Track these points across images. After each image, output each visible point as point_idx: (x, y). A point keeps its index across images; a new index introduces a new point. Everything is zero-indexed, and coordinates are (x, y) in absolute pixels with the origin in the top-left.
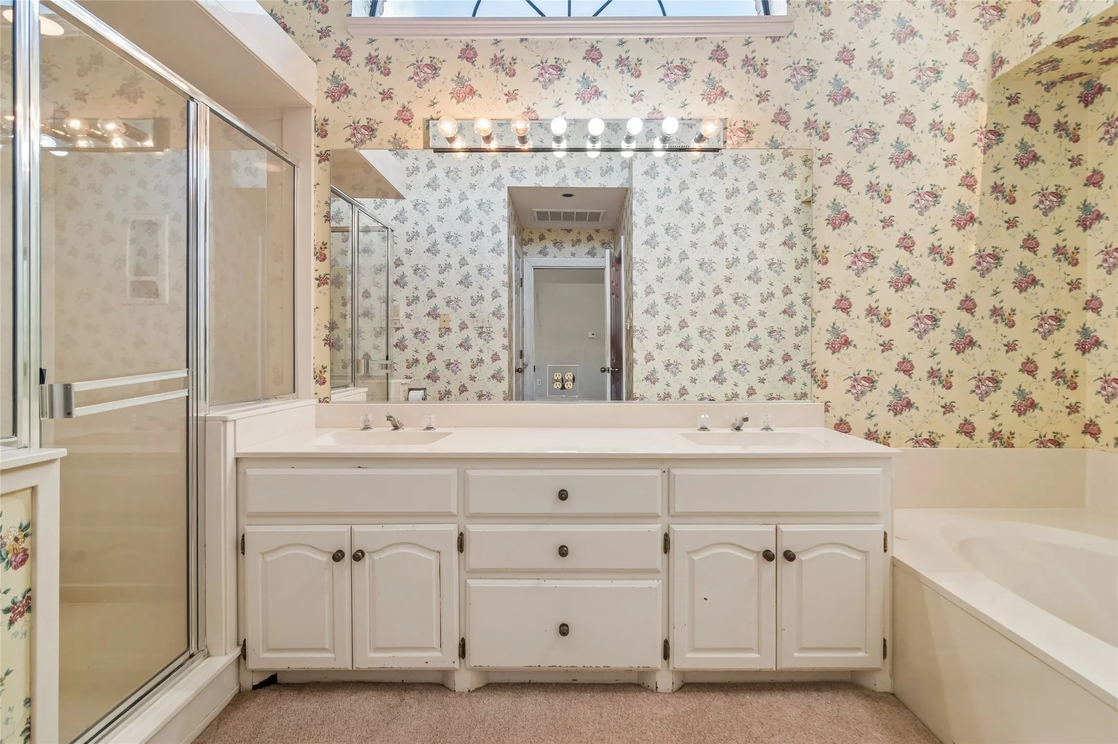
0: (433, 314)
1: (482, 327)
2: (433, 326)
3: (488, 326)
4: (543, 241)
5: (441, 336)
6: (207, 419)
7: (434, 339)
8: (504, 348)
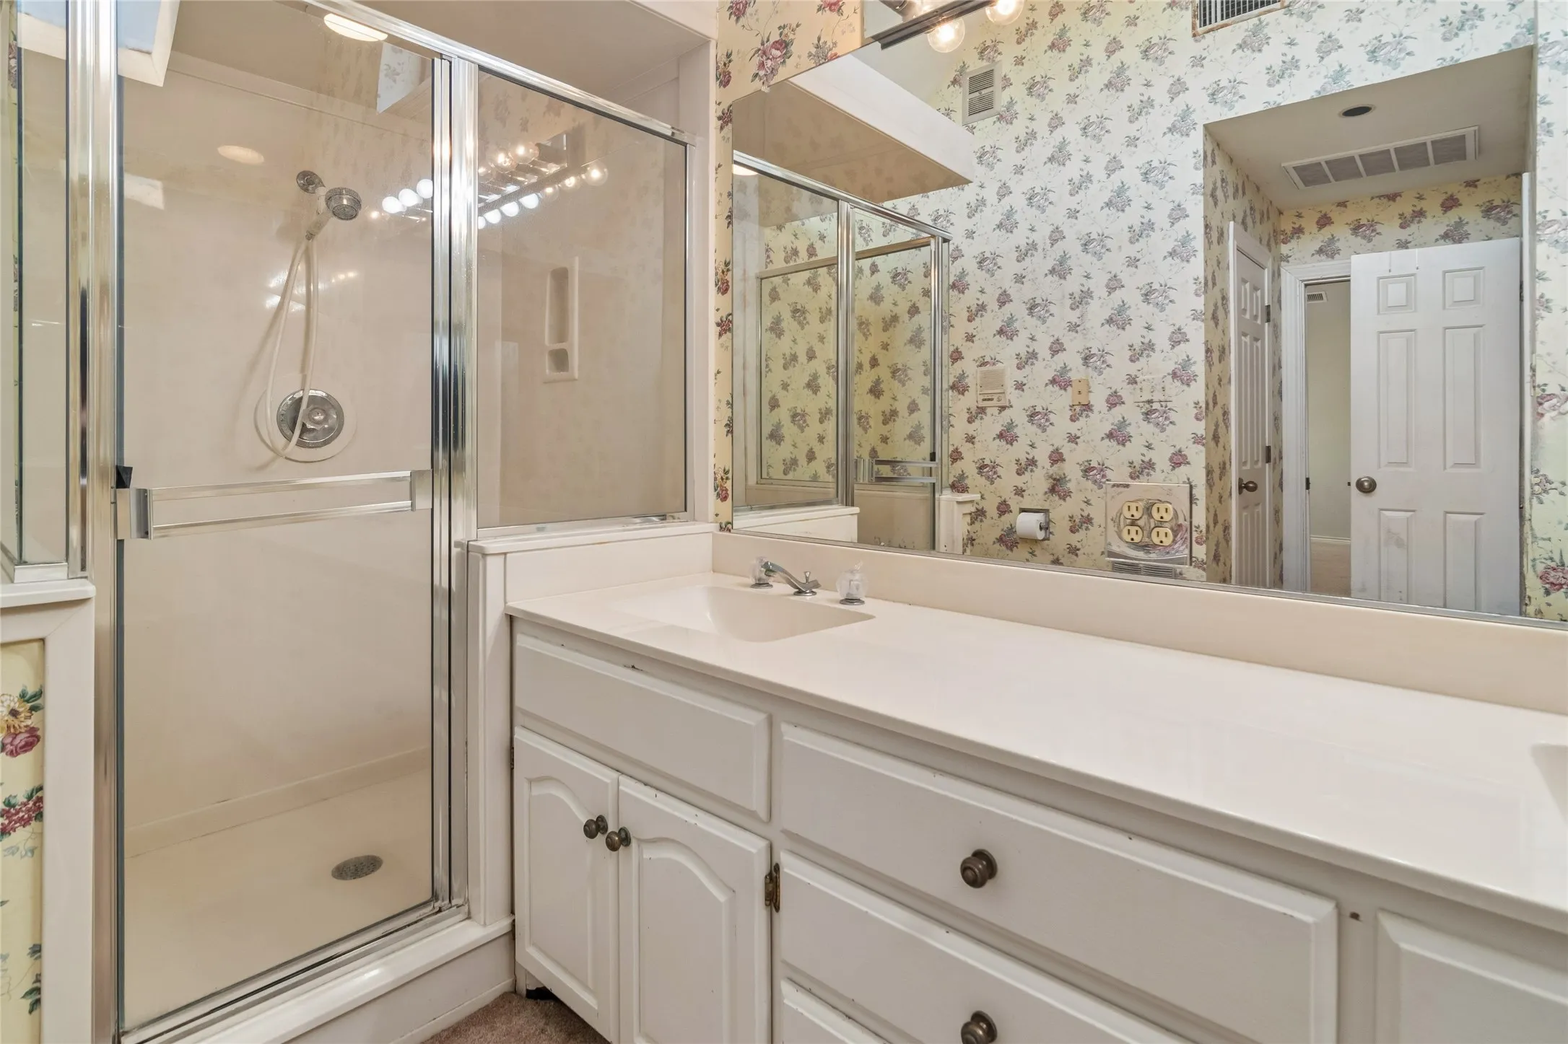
0: (1060, 381)
1: (1150, 402)
2: (1060, 402)
3: (1162, 399)
4: (1327, 228)
5: (1073, 419)
6: (470, 549)
7: (1062, 425)
8: (1198, 440)
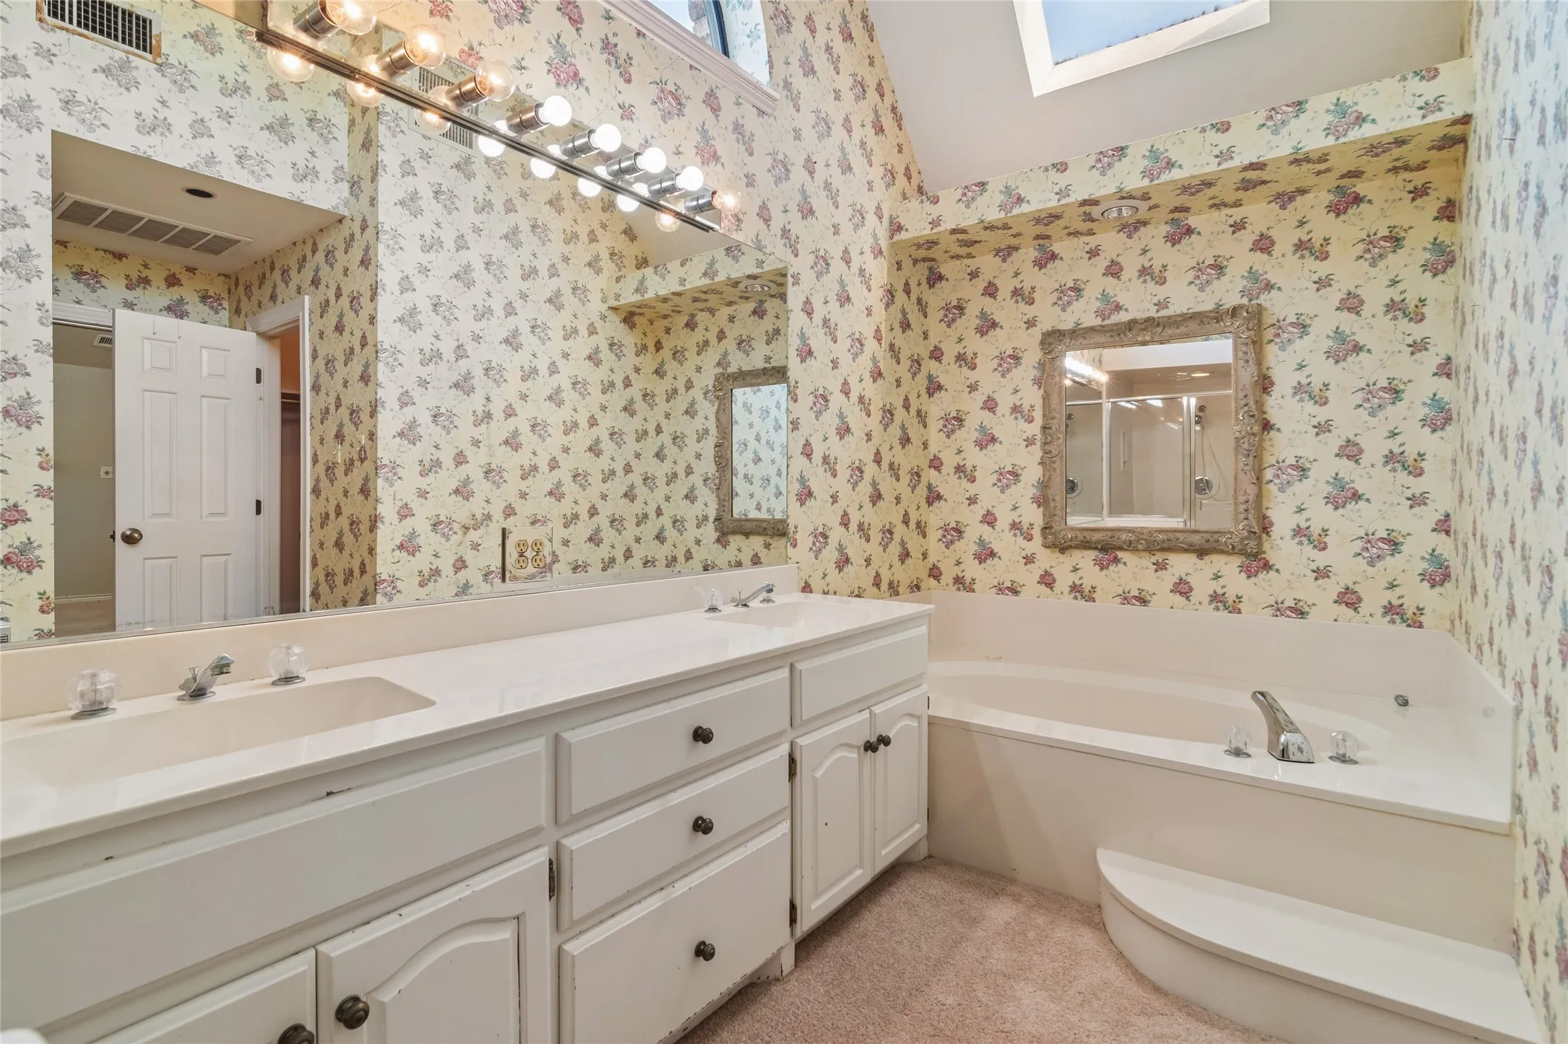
8: (41, 492)
